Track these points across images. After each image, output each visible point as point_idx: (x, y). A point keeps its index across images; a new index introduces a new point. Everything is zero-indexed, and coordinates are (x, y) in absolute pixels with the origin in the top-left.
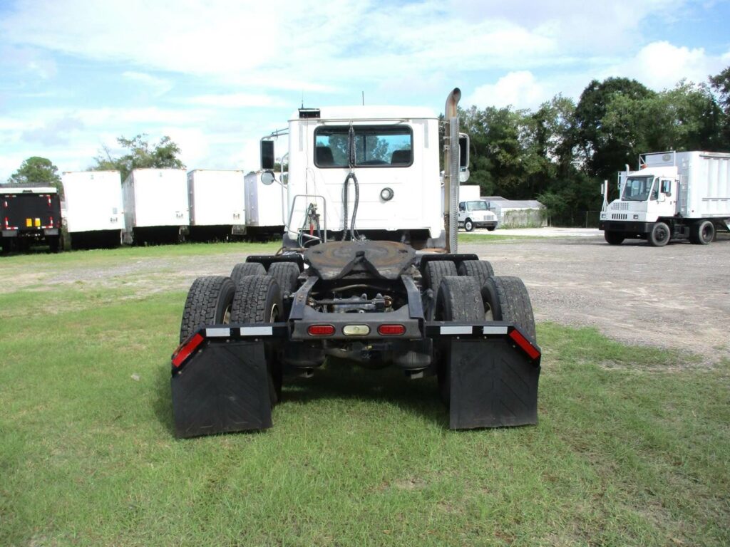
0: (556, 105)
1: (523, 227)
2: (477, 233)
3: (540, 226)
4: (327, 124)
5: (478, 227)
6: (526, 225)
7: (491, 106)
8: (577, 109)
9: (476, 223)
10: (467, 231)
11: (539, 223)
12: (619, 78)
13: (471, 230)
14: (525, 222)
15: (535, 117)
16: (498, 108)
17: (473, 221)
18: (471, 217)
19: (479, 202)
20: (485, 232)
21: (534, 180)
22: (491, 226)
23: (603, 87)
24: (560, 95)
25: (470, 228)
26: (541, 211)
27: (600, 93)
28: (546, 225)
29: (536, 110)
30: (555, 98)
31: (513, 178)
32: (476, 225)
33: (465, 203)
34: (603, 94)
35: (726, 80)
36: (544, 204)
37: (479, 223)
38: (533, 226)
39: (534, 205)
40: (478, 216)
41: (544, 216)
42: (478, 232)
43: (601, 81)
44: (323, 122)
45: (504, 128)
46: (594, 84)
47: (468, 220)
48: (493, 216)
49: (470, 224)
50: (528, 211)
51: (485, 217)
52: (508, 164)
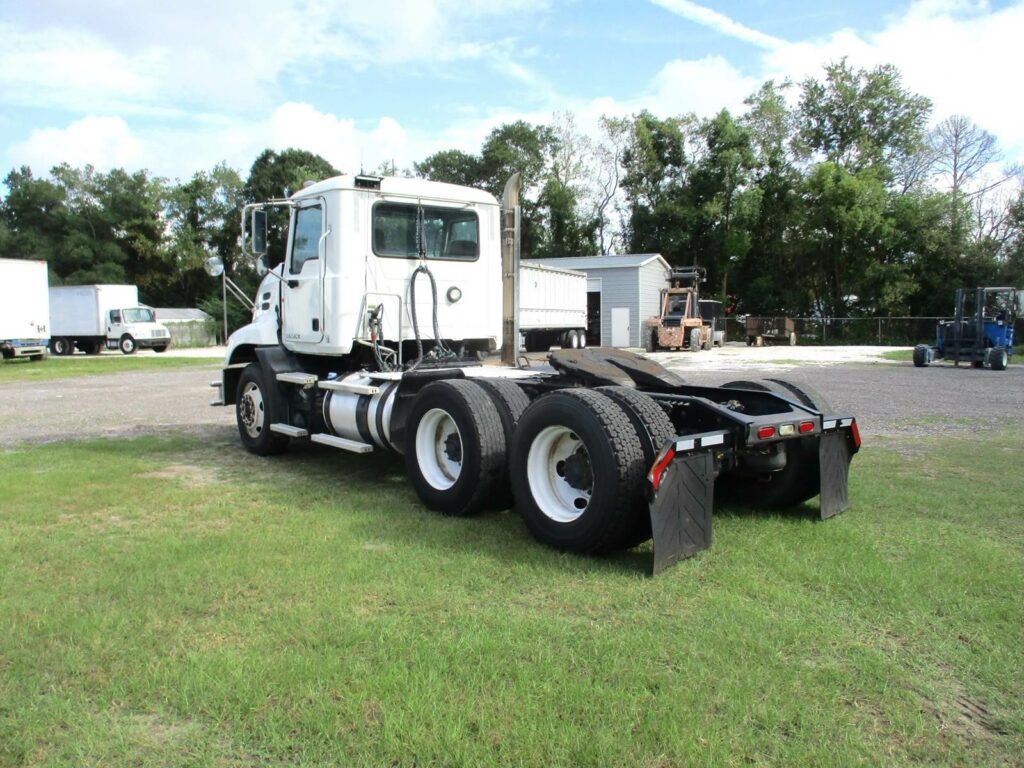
0: (214, 176)
1: (184, 347)
2: (141, 356)
3: (208, 346)
4: (389, 199)
5: (143, 348)
6: (188, 344)
7: (118, 168)
8: (248, 185)
9: (140, 341)
10: (125, 353)
11: (205, 340)
12: (300, 151)
13: (132, 352)
14: (187, 339)
15: (186, 190)
16: (130, 172)
17: (135, 338)
18: (130, 331)
19: (139, 310)
20: (151, 353)
21: (189, 278)
22: (160, 346)
23: (282, 160)
24: (224, 164)
25: (130, 348)
26: (207, 324)
27: (279, 167)
28: (215, 343)
29: (187, 180)
30: (217, 167)
31: (157, 276)
32: (140, 345)
33: (118, 311)
34: (284, 169)
35: (432, 170)
36: (211, 314)
37: (145, 341)
38: (200, 345)
39: (195, 316)
40: (143, 331)
41: (213, 330)
42: (141, 354)
43: (278, 153)
44: (383, 196)
45: (142, 203)
46: (268, 154)
47: (127, 336)
48: (164, 331)
49: (130, 343)
50: (191, 324)
51: (153, 331)
52: (149, 255)
